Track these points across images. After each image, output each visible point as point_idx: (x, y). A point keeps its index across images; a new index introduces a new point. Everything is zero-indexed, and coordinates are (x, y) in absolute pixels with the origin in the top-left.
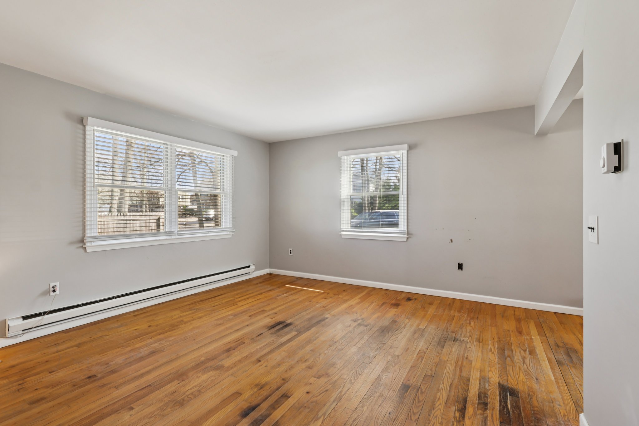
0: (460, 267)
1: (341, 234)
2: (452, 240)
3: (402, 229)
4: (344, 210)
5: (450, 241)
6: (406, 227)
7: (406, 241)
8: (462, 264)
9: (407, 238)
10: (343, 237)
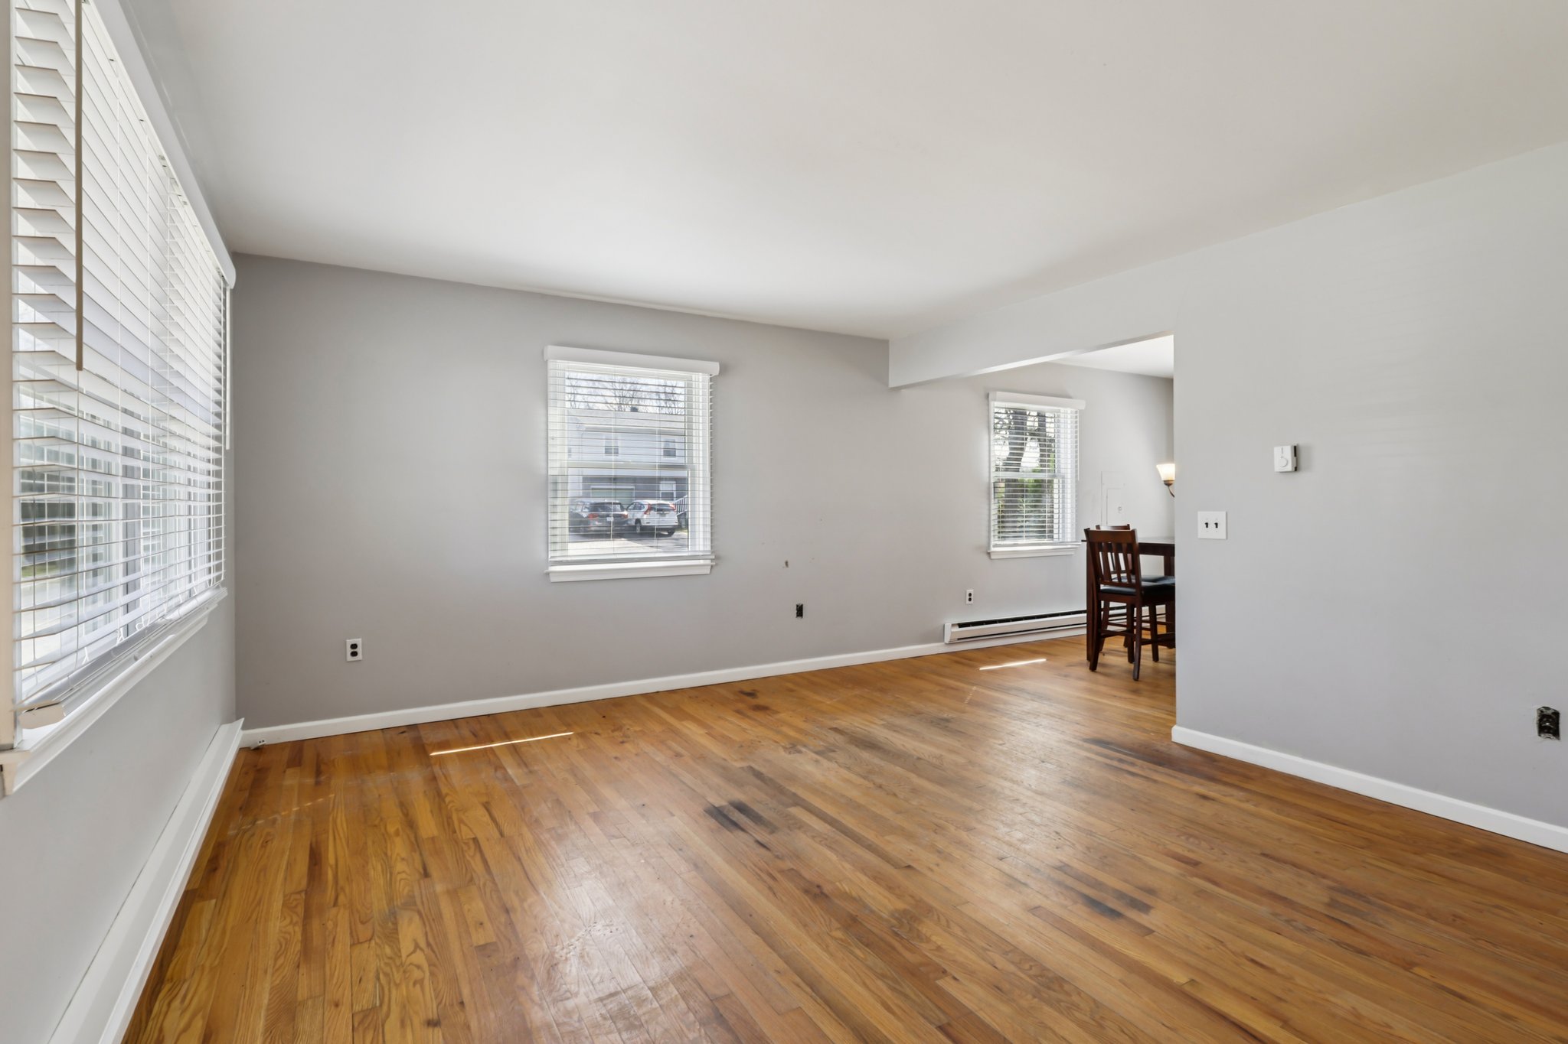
0: (800, 611)
1: (548, 574)
2: (787, 563)
3: (701, 548)
4: (554, 506)
5: (784, 565)
6: (709, 543)
7: (708, 572)
8: (802, 605)
9: (712, 566)
10: (553, 579)
